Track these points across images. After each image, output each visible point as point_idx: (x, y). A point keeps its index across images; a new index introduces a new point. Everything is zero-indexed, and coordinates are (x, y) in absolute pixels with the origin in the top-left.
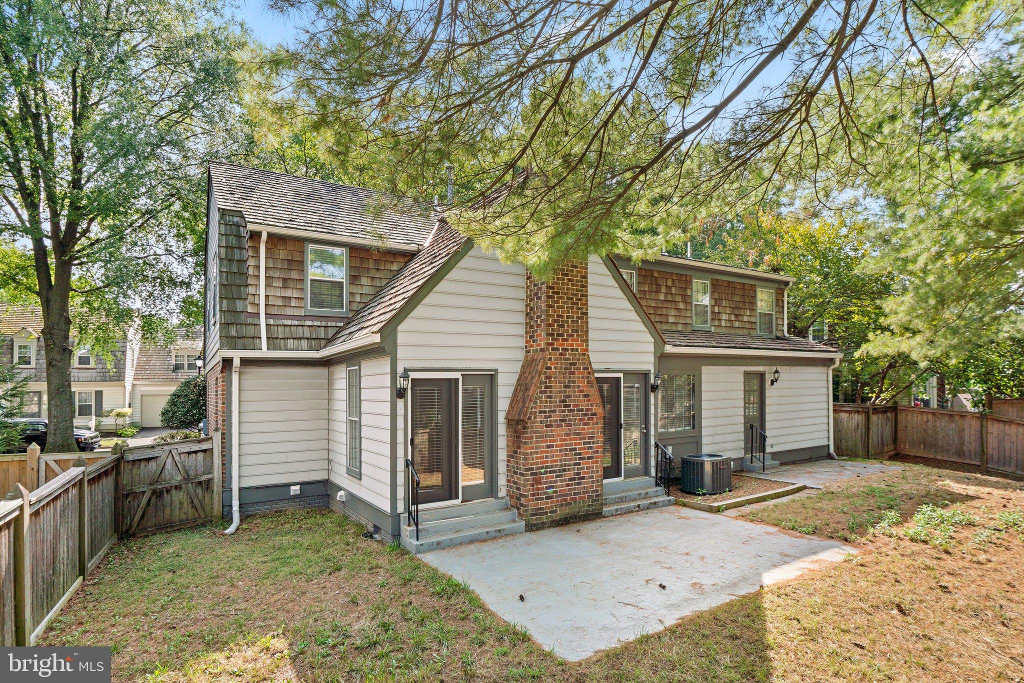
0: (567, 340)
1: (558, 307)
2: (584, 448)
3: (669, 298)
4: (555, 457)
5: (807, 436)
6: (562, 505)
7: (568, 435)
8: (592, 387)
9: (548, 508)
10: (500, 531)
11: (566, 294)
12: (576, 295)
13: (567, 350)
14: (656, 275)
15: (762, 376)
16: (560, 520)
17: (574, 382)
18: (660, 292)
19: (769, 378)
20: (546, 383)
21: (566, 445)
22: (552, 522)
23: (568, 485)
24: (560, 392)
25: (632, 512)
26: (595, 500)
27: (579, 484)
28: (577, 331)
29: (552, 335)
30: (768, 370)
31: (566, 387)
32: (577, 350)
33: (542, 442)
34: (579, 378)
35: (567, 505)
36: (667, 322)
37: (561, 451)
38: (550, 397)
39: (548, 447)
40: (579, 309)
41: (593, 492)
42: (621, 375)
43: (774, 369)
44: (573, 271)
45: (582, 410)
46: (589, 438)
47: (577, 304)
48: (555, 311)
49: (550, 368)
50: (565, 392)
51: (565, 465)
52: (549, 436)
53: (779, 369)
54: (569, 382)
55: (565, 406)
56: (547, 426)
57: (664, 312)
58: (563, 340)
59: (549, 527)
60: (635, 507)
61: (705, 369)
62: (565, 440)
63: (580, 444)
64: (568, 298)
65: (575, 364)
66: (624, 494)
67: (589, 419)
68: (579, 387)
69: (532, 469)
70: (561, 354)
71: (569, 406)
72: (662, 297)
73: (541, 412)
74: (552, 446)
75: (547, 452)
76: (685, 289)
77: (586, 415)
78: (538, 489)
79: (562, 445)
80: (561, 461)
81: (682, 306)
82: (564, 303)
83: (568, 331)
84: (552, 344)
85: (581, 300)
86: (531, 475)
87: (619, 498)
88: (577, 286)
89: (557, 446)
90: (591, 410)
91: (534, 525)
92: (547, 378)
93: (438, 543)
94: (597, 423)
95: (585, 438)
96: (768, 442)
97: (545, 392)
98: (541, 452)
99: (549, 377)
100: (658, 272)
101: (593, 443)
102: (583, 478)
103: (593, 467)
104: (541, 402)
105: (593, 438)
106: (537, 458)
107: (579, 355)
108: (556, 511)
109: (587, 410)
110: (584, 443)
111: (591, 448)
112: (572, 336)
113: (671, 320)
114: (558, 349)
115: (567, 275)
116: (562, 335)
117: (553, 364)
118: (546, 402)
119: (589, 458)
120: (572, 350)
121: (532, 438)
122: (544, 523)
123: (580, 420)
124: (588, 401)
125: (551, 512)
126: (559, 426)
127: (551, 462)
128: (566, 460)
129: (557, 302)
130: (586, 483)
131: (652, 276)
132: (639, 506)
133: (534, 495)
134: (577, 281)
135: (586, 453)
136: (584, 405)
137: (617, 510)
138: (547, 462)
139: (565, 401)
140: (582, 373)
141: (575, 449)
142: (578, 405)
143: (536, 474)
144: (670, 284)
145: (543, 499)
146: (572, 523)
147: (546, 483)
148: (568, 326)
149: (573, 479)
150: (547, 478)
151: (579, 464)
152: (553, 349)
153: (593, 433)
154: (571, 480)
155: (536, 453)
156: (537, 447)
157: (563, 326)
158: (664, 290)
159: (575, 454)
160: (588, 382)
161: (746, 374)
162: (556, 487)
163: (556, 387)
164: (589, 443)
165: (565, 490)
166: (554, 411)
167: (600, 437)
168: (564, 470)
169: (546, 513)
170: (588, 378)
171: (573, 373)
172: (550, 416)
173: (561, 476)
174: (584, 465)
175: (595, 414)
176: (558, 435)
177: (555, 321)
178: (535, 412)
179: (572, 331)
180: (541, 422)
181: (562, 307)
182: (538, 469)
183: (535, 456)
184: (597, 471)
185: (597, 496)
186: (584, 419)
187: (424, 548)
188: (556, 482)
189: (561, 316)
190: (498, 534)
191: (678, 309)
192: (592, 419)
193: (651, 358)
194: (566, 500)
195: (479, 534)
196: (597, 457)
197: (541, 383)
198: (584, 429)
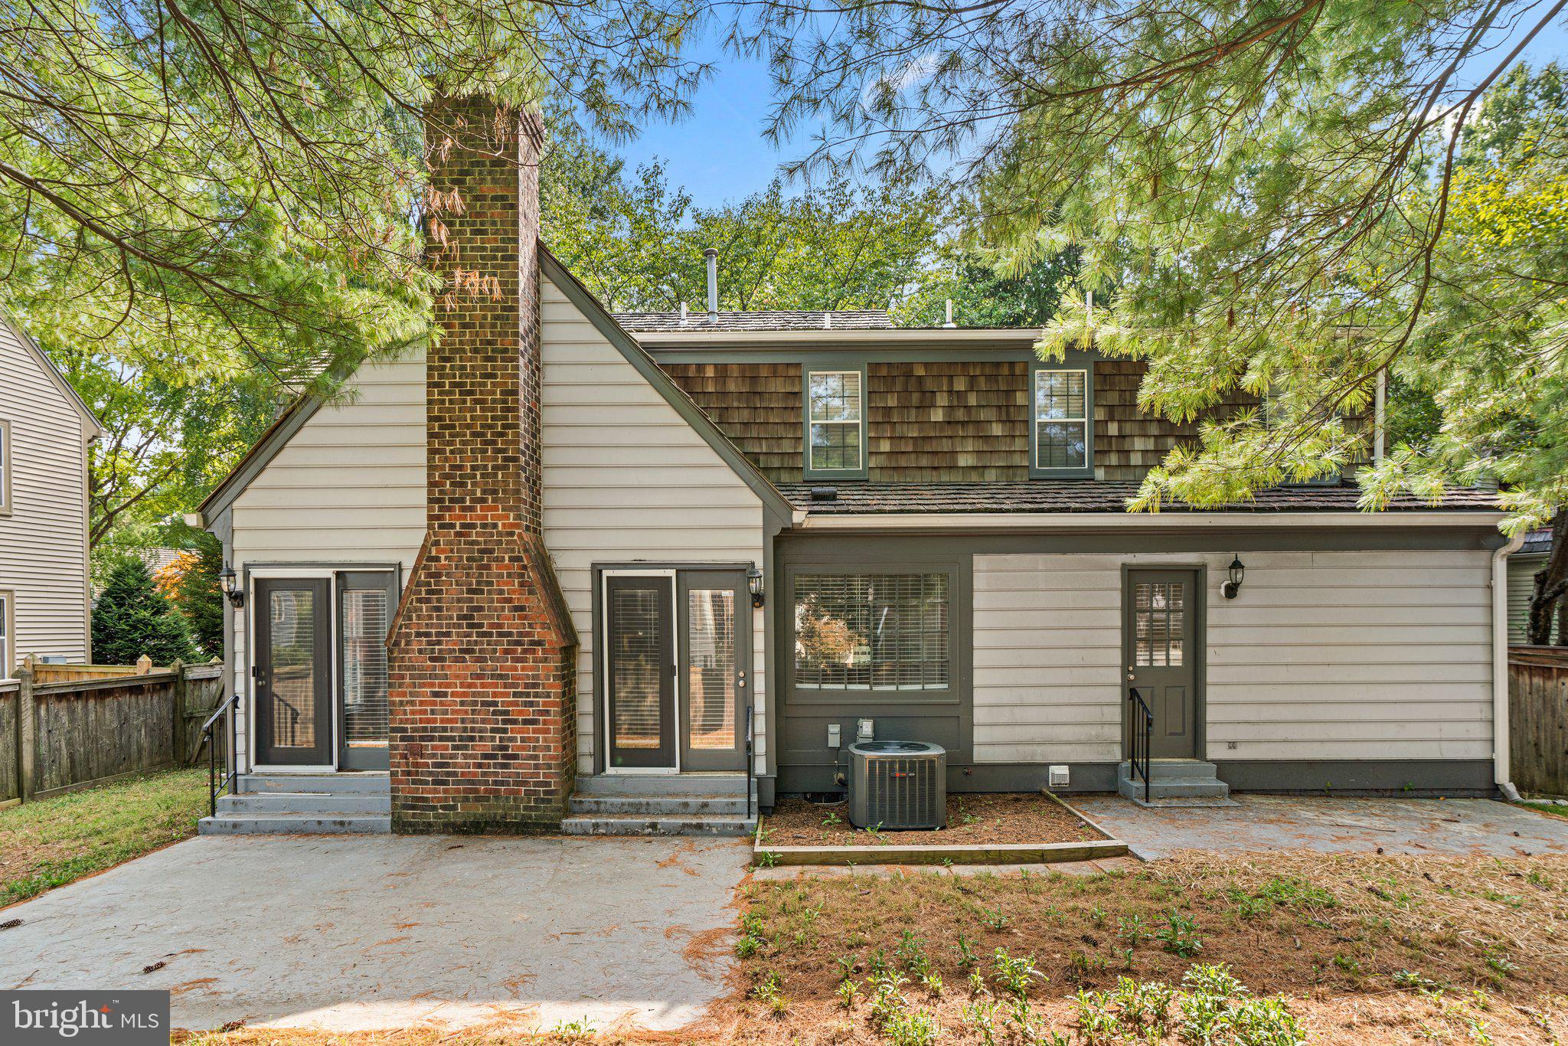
0: (472, 509)
1: (452, 452)
2: (515, 704)
3: (960, 415)
4: (452, 713)
5: (1391, 731)
6: (466, 799)
7: (479, 677)
8: (531, 592)
9: (439, 800)
10: (342, 823)
11: (468, 426)
12: (491, 427)
13: (473, 526)
14: (920, 372)
15: (1197, 574)
16: (464, 824)
17: (490, 584)
18: (933, 406)
19: (1216, 581)
20: (429, 584)
21: (474, 694)
22: (446, 825)
23: (480, 766)
24: (459, 600)
25: (635, 834)
26: (543, 801)
27: (505, 766)
28: (495, 492)
29: (440, 501)
30: (1214, 562)
31: (470, 591)
32: (495, 526)
33: (424, 685)
34: (501, 576)
35: (477, 799)
36: (953, 467)
37: (462, 703)
38: (439, 609)
39: (436, 694)
40: (500, 451)
41: (537, 784)
42: (671, 573)
43: (1231, 556)
44: (485, 385)
45: (510, 634)
46: (527, 686)
47: (494, 443)
48: (446, 459)
49: (437, 559)
50: (471, 600)
51: (473, 730)
52: (436, 677)
53: (1245, 558)
54: (478, 583)
55: (471, 626)
56: (432, 659)
57: (946, 445)
58: (464, 509)
59: (439, 833)
60: (643, 826)
61: (980, 562)
62: (470, 686)
63: (507, 695)
64: (474, 434)
65: (491, 551)
66: (643, 800)
67: (525, 651)
68: (501, 592)
69: (405, 730)
70: (458, 534)
71: (481, 626)
72: (938, 416)
73: (418, 634)
74: (445, 694)
75: (434, 703)
76: (1010, 393)
77: (519, 643)
78: (416, 765)
79: (464, 694)
80: (463, 721)
81: (997, 430)
82: (464, 443)
83: (474, 492)
84: (439, 518)
85: (502, 435)
86: (403, 739)
87: (630, 804)
88: (493, 410)
89: (453, 694)
90: (528, 634)
91: (411, 824)
92: (430, 575)
93: (235, 825)
94: (546, 660)
95: (516, 686)
96: (1211, 733)
97: (428, 601)
98: (422, 703)
99: (438, 575)
100: (926, 364)
101: (536, 695)
102: (515, 757)
103: (537, 740)
104: (419, 617)
105: (535, 686)
106: (413, 713)
107: (499, 534)
108: (454, 808)
109: (520, 634)
110: (515, 695)
111: (531, 704)
112: (483, 500)
113: (963, 461)
114: (452, 526)
115: (471, 393)
116: (463, 500)
117: (443, 551)
118: (430, 617)
119: (526, 722)
120: (484, 526)
121: (403, 677)
122: (430, 824)
123: (506, 652)
124: (525, 618)
125: (444, 808)
126: (456, 660)
127: (442, 721)
128: (473, 721)
129: (450, 443)
130: (520, 766)
131: (909, 375)
132: (654, 826)
133: (409, 773)
134: (494, 401)
135: (520, 713)
136: (512, 624)
137: (596, 826)
138: (435, 721)
139: (472, 617)
140: (507, 567)
141: (495, 704)
142: (500, 626)
143: (412, 738)
144: (960, 385)
145: (427, 783)
146: (490, 833)
147: (434, 756)
148: (474, 484)
149: (493, 757)
150: (434, 748)
151: (505, 731)
152: (441, 526)
153: (534, 677)
154: (486, 756)
155: (412, 703)
156: (417, 695)
157: (463, 485)
158: (942, 400)
159: (494, 713)
160: (521, 584)
161: (1130, 574)
162: (455, 765)
163: (451, 591)
164: (528, 695)
165: (475, 774)
166: (448, 634)
167: (551, 686)
168: (472, 739)
169: (434, 808)
170: (522, 576)
171: (488, 567)
172: (439, 643)
173: (466, 747)
174: (517, 735)
175: (540, 643)
176: (457, 677)
177: (446, 476)
178: (408, 635)
179: (484, 492)
180: (420, 651)
181: (461, 451)
182: (414, 730)
183: (408, 708)
184: (548, 748)
185: (546, 793)
186: (514, 651)
187: (213, 828)
188: (454, 757)
189: (460, 467)
190: (338, 827)
191: (987, 438)
192: (534, 651)
193: (757, 539)
194: (476, 791)
195: (305, 823)
196: (545, 722)
197: (418, 585)
198: (516, 669)
